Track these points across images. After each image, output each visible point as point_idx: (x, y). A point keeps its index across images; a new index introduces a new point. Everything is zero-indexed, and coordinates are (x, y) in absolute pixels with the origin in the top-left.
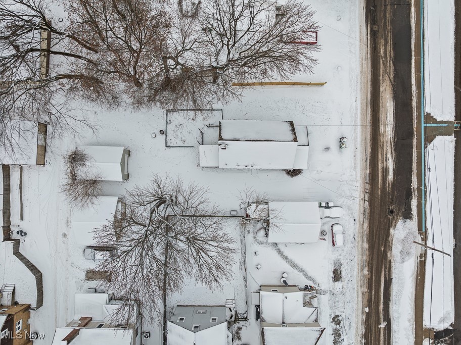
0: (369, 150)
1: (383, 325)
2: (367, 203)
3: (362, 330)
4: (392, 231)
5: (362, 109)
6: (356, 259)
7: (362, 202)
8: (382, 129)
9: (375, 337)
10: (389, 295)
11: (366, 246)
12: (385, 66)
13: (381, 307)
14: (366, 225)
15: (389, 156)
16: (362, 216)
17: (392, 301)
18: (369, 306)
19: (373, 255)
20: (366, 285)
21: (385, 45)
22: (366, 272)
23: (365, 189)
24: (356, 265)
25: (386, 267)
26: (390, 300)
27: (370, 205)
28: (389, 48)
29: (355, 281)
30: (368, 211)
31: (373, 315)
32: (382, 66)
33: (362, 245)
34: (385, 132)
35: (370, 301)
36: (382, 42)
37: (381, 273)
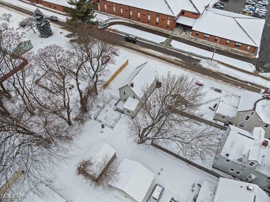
1: (249, 85)
2: (187, 70)
4: (203, 67)
5: (146, 57)
6: (212, 82)
8: (158, 55)
9: (255, 89)
10: (234, 77)
13: (239, 82)
14: (197, 73)
15: (170, 57)
16: (192, 73)
18: (238, 86)
19: (212, 76)
20: (227, 83)
21: (127, 44)
22: (220, 81)
23: (180, 68)
25: (220, 74)
26: (237, 78)
29: (223, 86)
30: (191, 71)
31: (243, 86)
32: (133, 47)
33: (206, 78)
35: (235, 85)
37: (222, 77)
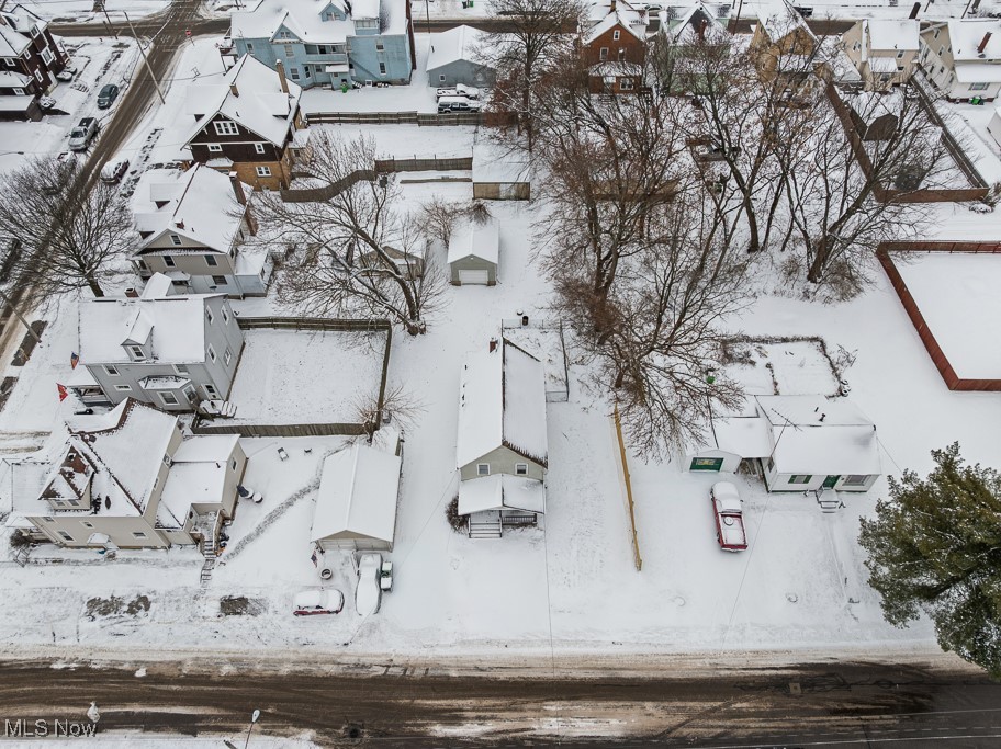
0: (503, 675)
1: (93, 712)
2: (381, 671)
3: (100, 661)
4: (308, 734)
5: (596, 658)
6: (260, 647)
7: (384, 660)
8: (553, 707)
9: (72, 693)
10: (158, 730)
11: (285, 670)
12: (707, 714)
13: (137, 708)
14: (331, 669)
15: (490, 726)
16: (354, 660)
17: (142, 735)
18: (148, 679)
20: (198, 670)
21: (758, 714)
22: (227, 669)
23: (414, 667)
24: (247, 647)
25: (225, 718)
26: (146, 729)
27: (376, 680)
28: (754, 725)
29: (213, 645)
30: (363, 673)
31: (125, 688)
32: (708, 705)
33: (288, 661)
34: (547, 715)
35: (159, 679)
36: (766, 706)
